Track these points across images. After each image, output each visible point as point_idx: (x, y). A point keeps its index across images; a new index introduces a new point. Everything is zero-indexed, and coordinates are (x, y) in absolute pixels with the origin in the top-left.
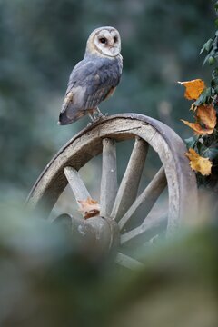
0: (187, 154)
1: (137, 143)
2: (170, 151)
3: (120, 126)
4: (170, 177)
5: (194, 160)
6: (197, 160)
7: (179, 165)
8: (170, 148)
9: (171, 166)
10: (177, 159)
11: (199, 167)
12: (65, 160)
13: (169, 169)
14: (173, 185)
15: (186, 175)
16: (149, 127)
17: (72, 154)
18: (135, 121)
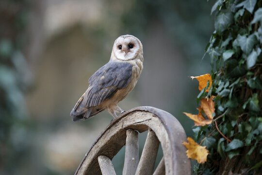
0: (185, 143)
1: (149, 133)
2: (169, 141)
3: (138, 119)
4: (168, 164)
5: (191, 149)
6: (195, 149)
7: (175, 153)
8: (169, 138)
9: (169, 155)
10: (174, 148)
11: (196, 155)
12: (98, 149)
13: (167, 157)
14: (169, 172)
15: (181, 163)
16: (157, 119)
17: (103, 144)
18: (148, 114)
